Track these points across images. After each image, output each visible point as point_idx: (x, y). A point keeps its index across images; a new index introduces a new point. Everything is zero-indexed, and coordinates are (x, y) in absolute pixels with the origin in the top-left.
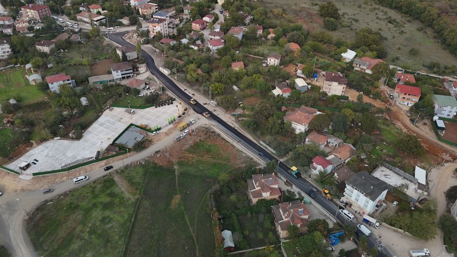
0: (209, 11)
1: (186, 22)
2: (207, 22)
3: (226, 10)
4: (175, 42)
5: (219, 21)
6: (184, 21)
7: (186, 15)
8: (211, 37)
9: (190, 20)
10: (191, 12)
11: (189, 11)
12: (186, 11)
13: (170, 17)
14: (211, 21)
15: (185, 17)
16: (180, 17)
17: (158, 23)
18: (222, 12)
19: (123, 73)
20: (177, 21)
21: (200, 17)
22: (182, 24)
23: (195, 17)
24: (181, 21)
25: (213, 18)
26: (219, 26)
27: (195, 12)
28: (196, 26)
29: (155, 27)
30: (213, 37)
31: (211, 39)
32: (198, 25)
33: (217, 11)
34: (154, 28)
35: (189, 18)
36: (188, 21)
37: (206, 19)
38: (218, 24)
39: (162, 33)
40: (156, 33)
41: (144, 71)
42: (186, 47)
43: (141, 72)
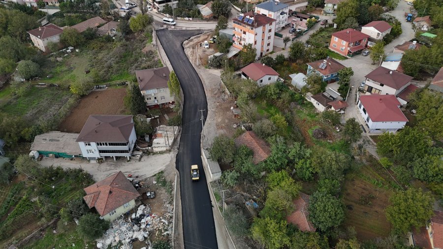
0: (382, 12)
1: (322, 30)
2: (370, 39)
3: (424, 15)
4: (275, 78)
5: (401, 40)
6: (319, 26)
7: (326, 13)
8: (370, 83)
9: (332, 26)
10: (339, 9)
11: (336, 7)
12: (330, 5)
13: (292, 14)
14: (381, 37)
15: (322, 18)
16: (311, 17)
17: (252, 26)
18: (410, 19)
19: (104, 147)
20: (302, 25)
21: (357, 25)
22: (311, 32)
23: (344, 21)
24: (311, 26)
25: (388, 31)
26: (399, 55)
27: (349, 11)
28: (339, 44)
29: (245, 33)
30: (375, 85)
31: (370, 89)
32: (344, 43)
33: (399, 15)
34: (243, 35)
35: (330, 22)
36: (328, 28)
37: (370, 30)
38: (398, 47)
39: (255, 50)
40: (245, 47)
41: (164, 149)
42: (298, 98)
43: (155, 150)
